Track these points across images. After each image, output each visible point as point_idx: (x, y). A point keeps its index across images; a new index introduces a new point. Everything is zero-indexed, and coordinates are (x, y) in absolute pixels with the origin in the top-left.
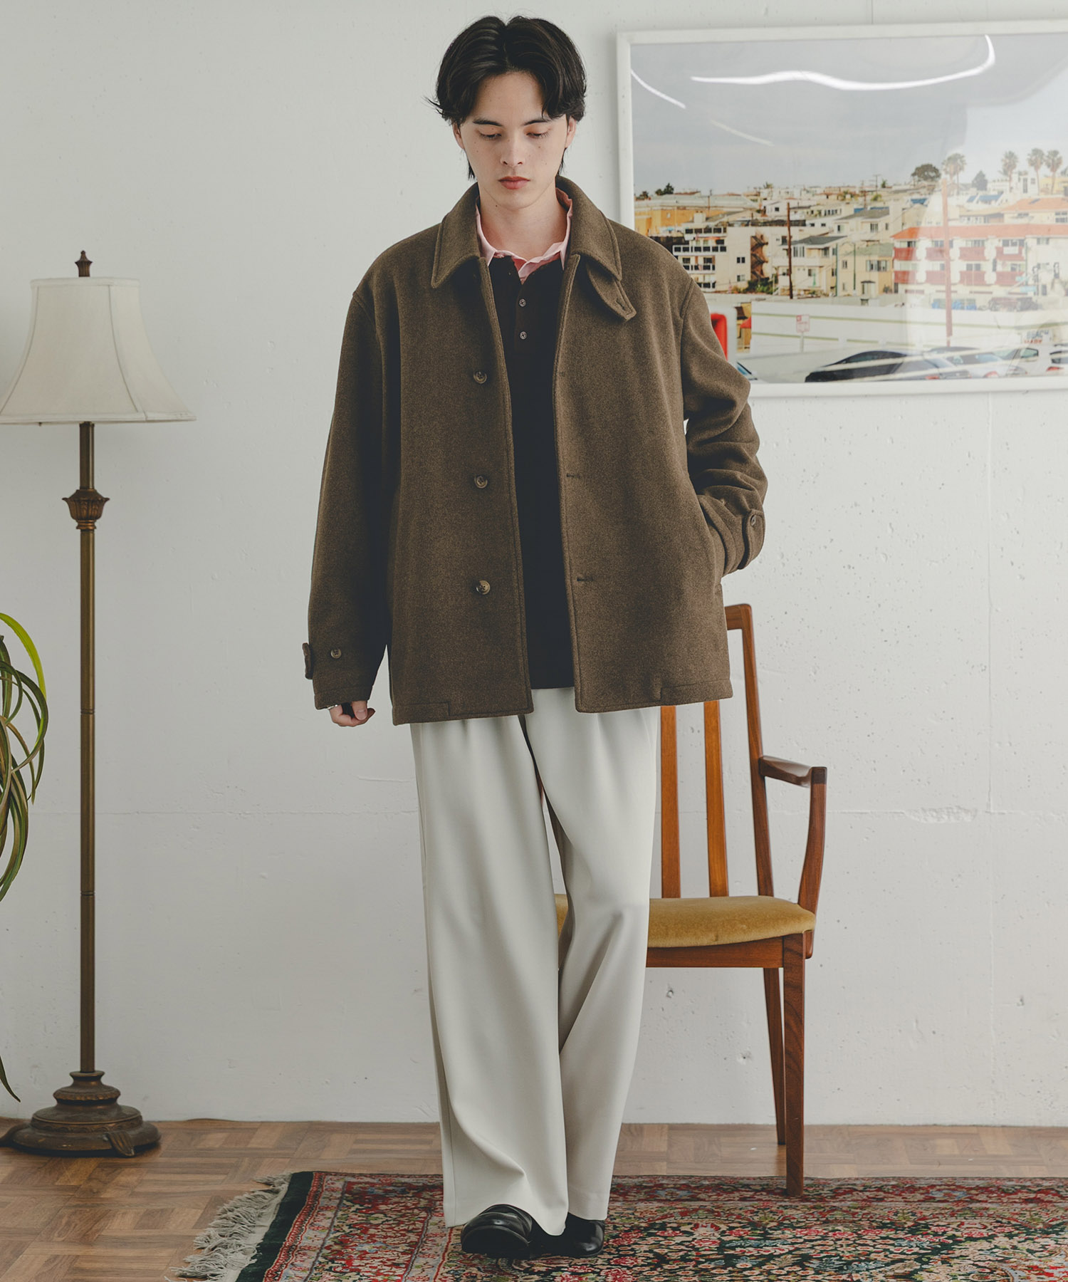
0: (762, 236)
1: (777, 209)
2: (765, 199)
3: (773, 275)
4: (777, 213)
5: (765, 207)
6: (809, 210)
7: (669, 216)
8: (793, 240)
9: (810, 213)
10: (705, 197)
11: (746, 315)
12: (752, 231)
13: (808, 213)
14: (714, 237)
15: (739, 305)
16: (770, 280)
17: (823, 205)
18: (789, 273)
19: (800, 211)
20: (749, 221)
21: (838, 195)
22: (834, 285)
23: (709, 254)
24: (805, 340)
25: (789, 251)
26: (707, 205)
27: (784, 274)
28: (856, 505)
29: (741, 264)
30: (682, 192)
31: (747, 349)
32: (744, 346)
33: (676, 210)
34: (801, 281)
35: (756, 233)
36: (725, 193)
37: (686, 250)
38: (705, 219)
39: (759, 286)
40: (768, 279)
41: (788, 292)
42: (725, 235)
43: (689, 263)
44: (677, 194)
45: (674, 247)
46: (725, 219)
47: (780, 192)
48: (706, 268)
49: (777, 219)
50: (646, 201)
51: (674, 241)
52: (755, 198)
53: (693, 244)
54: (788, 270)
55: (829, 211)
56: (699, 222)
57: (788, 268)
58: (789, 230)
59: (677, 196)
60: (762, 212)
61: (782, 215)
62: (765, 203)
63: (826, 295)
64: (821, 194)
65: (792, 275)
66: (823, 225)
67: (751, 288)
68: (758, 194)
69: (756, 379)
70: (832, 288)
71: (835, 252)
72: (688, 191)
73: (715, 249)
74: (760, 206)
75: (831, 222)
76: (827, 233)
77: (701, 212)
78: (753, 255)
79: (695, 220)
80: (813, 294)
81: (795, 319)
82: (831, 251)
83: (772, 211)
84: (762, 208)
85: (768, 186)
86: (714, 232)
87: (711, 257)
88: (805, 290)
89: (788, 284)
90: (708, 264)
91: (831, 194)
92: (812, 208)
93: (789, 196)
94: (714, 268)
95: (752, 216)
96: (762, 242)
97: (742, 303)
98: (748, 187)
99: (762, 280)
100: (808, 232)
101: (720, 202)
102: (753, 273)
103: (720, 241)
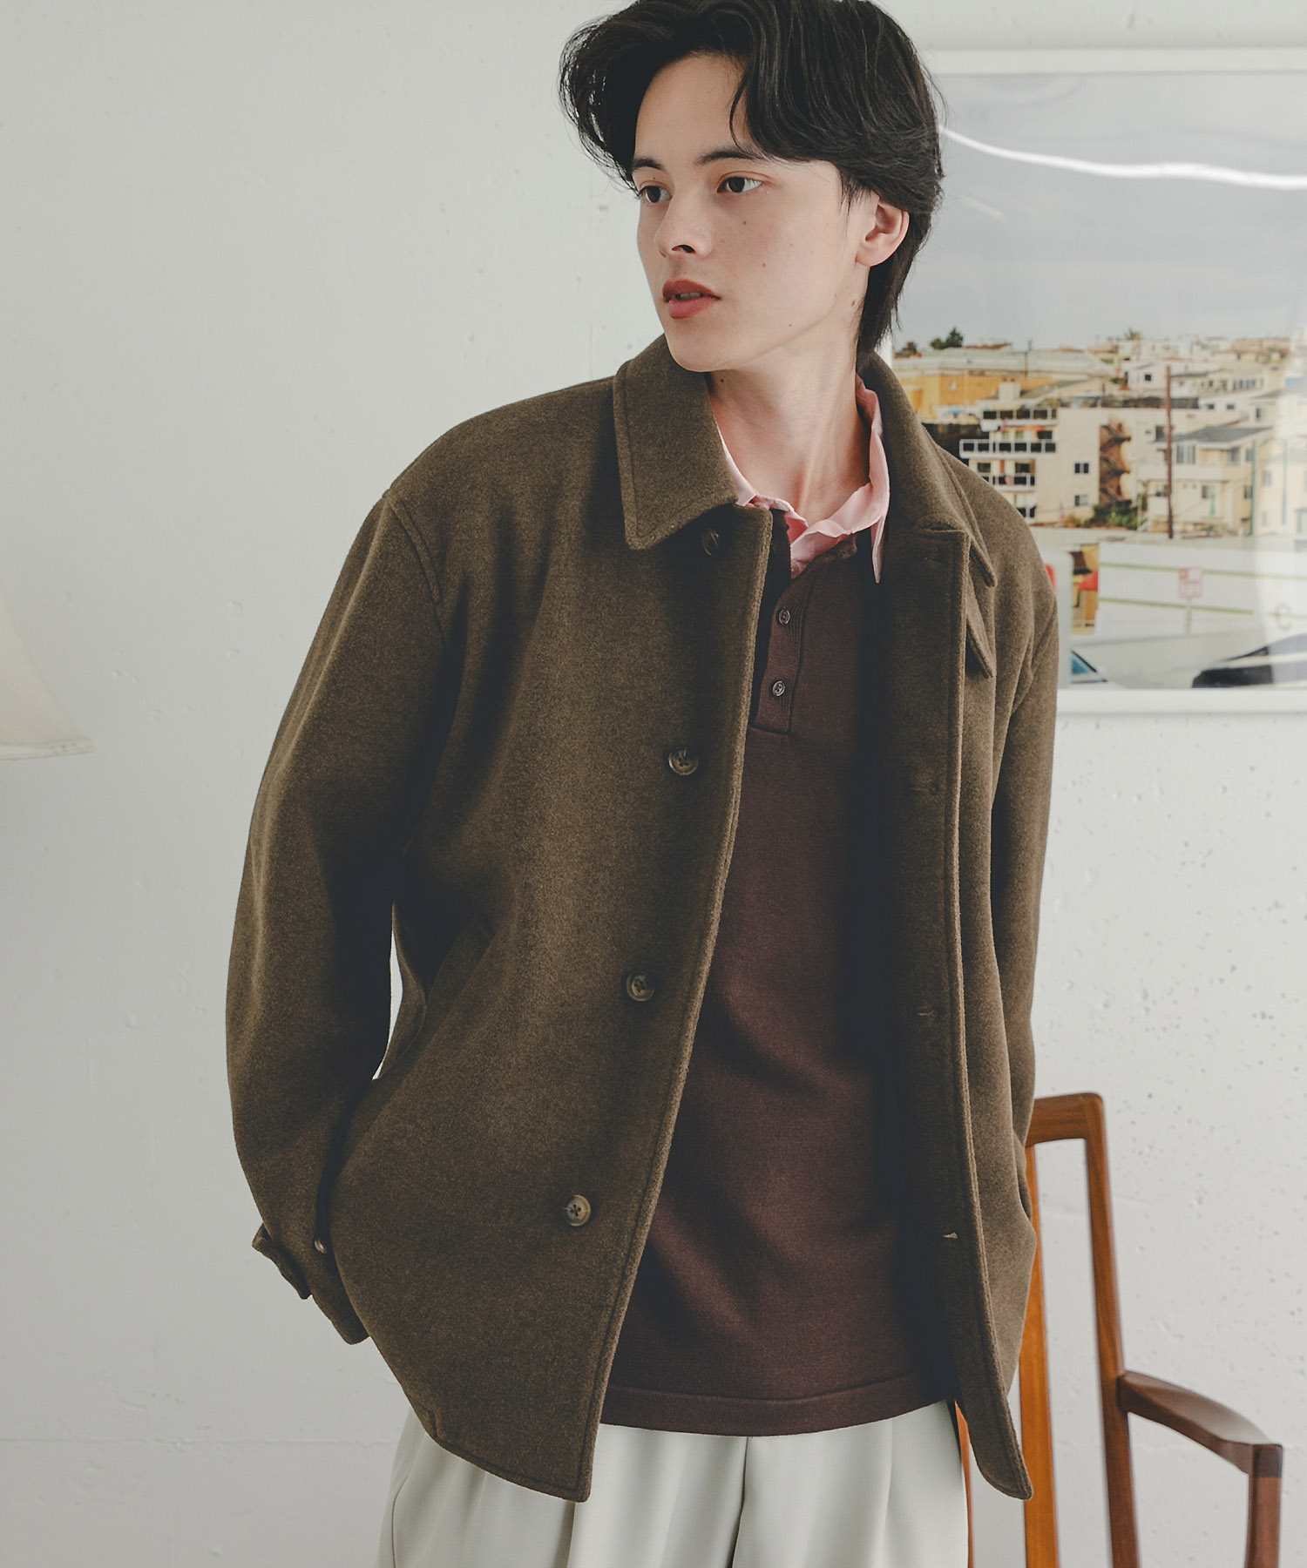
0: (1120, 426)
1: (1148, 378)
2: (1127, 359)
3: (1139, 496)
4: (1148, 385)
5: (1126, 374)
6: (1205, 380)
7: (954, 386)
8: (1176, 432)
9: (1207, 385)
10: (1019, 353)
11: (1089, 565)
12: (1102, 416)
13: (1202, 385)
14: (1033, 427)
15: (1077, 549)
16: (1133, 505)
17: (1230, 371)
18: (1167, 492)
19: (1189, 382)
20: (1097, 399)
21: (1258, 354)
22: (1246, 515)
23: (1024, 457)
24: (1196, 614)
25: (1168, 453)
26: (1022, 368)
27: (1158, 495)
28: (1277, 905)
29: (1081, 476)
30: (979, 344)
31: (1089, 629)
32: (1084, 622)
33: (967, 378)
34: (1189, 506)
35: (1110, 421)
36: (1056, 346)
37: (984, 448)
38: (1018, 394)
39: (1113, 514)
40: (1129, 502)
41: (1165, 527)
42: (1054, 422)
43: (989, 471)
44: (968, 347)
45: (962, 442)
46: (1055, 394)
47: (1154, 348)
48: (1019, 481)
49: (1147, 395)
50: (913, 360)
51: (963, 432)
52: (1109, 356)
53: (996, 438)
54: (1166, 487)
55: (1241, 382)
56: (1008, 398)
57: (1166, 483)
58: (1169, 415)
59: (970, 352)
60: (1123, 382)
61: (1157, 387)
62: (1126, 366)
63: (1233, 533)
64: (1227, 352)
65: (1173, 497)
66: (1230, 407)
67: (1099, 518)
68: (1114, 350)
69: (1105, 681)
70: (1244, 520)
71: (1250, 456)
72: (990, 343)
73: (1036, 448)
74: (1119, 370)
75: (1244, 402)
76: (1237, 422)
77: (1013, 380)
78: (1103, 460)
79: (1002, 395)
80: (1209, 530)
81: (1176, 575)
82: (1242, 454)
83: (1138, 380)
84: (1122, 375)
85: (1133, 336)
86: (1035, 417)
87: (1027, 462)
88: (1195, 524)
89: (1165, 512)
90: (1023, 475)
91: (1245, 352)
92: (1211, 377)
93: (1169, 354)
94: (1033, 482)
95: (1104, 390)
96: (1122, 435)
97: (1082, 545)
98: (1098, 338)
99: (1119, 504)
100: (1203, 418)
101: (1044, 364)
102: (1103, 491)
103: (1044, 434)
